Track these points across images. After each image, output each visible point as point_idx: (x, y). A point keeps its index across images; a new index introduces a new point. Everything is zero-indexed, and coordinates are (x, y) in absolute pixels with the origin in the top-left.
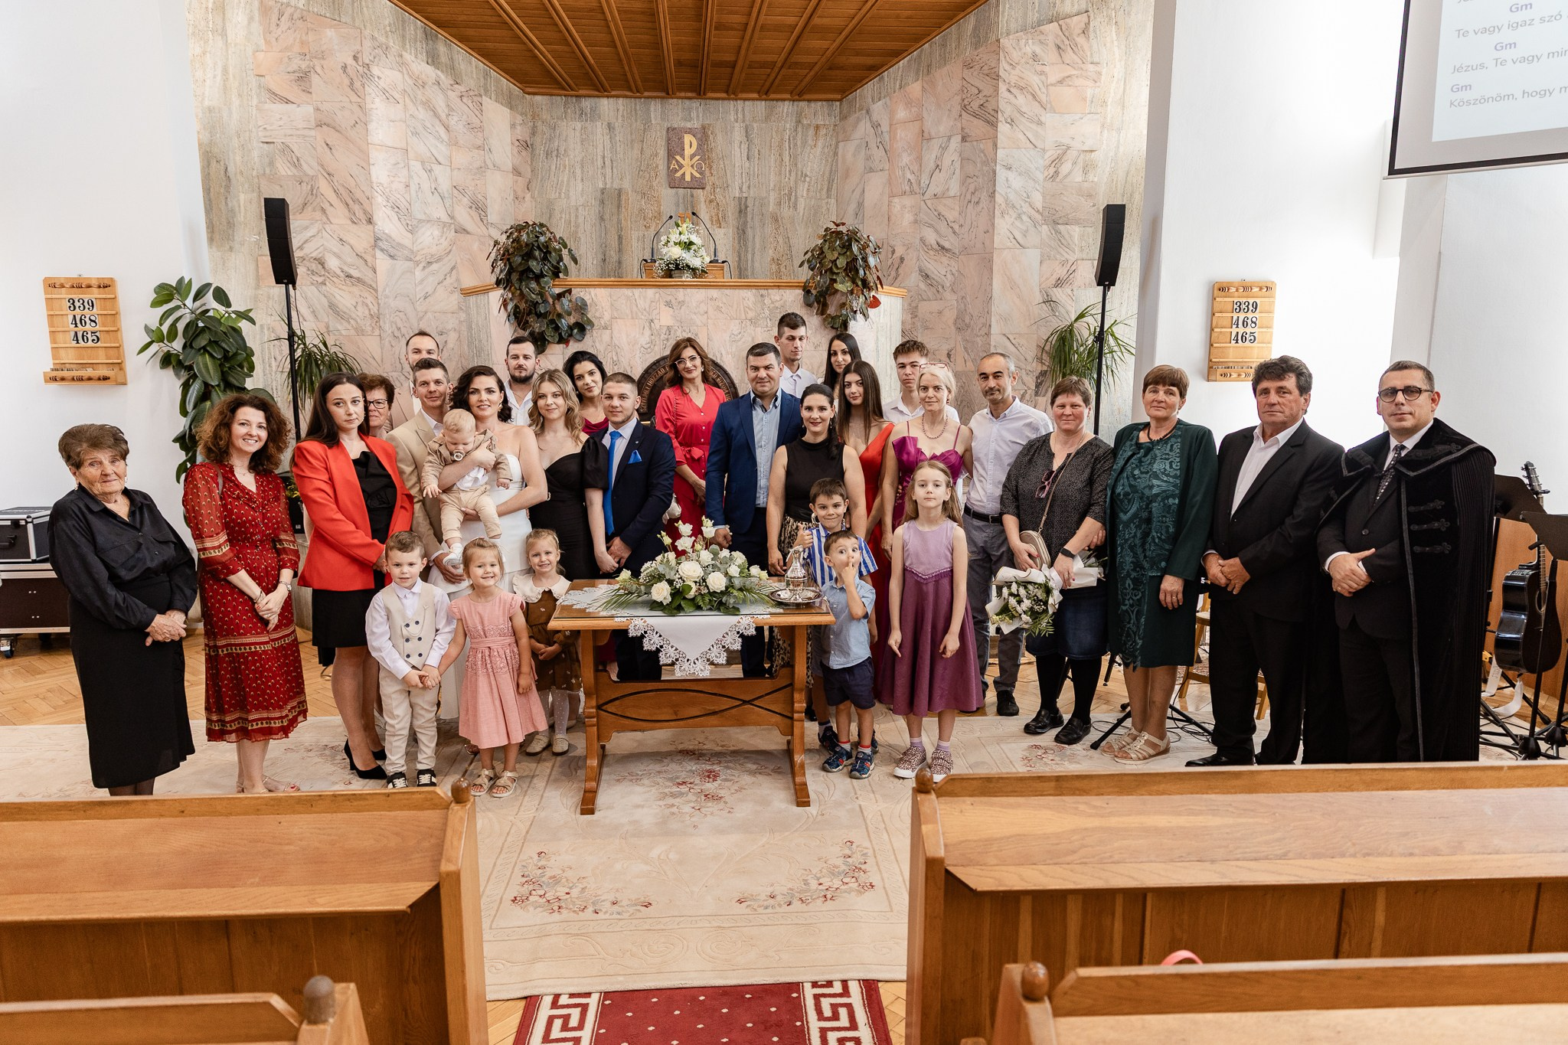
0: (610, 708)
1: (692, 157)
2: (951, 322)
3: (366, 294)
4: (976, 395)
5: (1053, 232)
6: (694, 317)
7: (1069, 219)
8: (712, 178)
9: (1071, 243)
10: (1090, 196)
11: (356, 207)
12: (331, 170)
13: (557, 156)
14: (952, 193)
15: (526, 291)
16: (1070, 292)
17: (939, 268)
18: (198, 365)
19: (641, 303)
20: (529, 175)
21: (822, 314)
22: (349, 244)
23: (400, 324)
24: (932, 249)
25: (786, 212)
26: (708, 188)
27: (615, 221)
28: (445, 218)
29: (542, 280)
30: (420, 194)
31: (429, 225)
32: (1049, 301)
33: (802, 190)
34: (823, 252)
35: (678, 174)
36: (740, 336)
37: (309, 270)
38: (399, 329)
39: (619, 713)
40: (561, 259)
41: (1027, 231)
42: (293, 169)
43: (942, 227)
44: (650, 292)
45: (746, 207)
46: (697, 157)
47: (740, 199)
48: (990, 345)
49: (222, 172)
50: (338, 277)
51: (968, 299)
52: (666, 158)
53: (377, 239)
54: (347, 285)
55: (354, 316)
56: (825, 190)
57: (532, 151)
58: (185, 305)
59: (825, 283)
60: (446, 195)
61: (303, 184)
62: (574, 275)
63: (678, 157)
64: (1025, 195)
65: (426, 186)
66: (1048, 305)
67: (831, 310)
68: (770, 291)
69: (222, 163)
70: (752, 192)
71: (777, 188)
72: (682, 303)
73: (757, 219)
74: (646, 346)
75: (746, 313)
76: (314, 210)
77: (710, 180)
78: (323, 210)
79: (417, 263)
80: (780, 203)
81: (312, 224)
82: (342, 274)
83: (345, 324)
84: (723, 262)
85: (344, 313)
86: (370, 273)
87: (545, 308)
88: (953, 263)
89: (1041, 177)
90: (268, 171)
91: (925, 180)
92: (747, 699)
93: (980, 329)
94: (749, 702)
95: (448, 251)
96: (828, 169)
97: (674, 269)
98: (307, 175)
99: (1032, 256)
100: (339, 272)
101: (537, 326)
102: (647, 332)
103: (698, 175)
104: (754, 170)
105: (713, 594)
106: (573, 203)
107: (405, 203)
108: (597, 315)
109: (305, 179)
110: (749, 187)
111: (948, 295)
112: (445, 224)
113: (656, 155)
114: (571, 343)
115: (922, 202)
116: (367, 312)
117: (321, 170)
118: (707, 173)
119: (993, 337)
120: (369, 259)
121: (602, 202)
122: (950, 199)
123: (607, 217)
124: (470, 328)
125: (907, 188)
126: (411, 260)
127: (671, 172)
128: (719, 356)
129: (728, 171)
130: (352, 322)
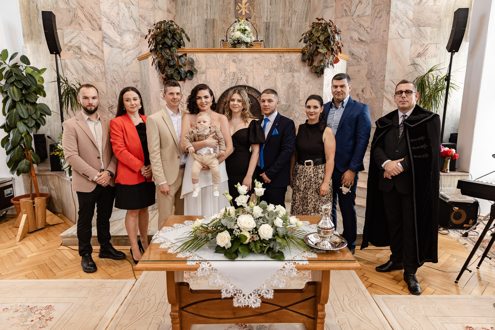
0: (189, 309)
1: (246, 3)
2: (364, 75)
3: (99, 63)
4: (376, 109)
5: (418, 31)
6: (247, 67)
7: (426, 24)
8: (254, 13)
9: (426, 35)
10: (437, 12)
11: (94, 23)
12: (82, 5)
13: (187, 5)
14: (367, 14)
15: (163, 53)
16: (424, 60)
17: (359, 50)
18: (10, 90)
19: (221, 61)
20: (174, 13)
21: (311, 65)
22: (91, 40)
23: (115, 77)
24: (356, 41)
25: (287, 28)
26: (253, 18)
27: (212, 33)
28: (136, 30)
29: (172, 48)
30: (124, 18)
31: (129, 32)
32: (414, 64)
33: (294, 18)
34: (312, 34)
35: (239, 12)
36: (269, 77)
37: (74, 52)
38: (115, 79)
39: (196, 313)
40: (182, 39)
41: (405, 30)
42: (66, 5)
43: (362, 31)
44: (225, 55)
45: (269, 26)
46: (248, 4)
47: (266, 23)
48: (384, 85)
49: (35, 7)
50: (87, 55)
51: (374, 64)
52: (234, 4)
53: (104, 38)
54: (91, 59)
55: (94, 73)
56: (305, 18)
57: (176, 2)
58: (5, 63)
59: (313, 48)
60: (137, 19)
61: (71, 12)
62: (188, 46)
63: (239, 4)
64: (405, 12)
65: (127, 14)
66: (413, 66)
67: (315, 64)
68: (284, 54)
69: (35, 3)
70: (272, 19)
71: (283, 18)
72: (240, 60)
73: (274, 32)
74: (223, 82)
75: (272, 65)
76: (76, 24)
77: (253, 15)
78: (80, 24)
79: (123, 50)
80: (284, 25)
81: (75, 31)
82: (88, 54)
83: (91, 76)
84: (261, 41)
85: (90, 71)
86: (101, 53)
87: (174, 62)
88: (366, 47)
89: (413, 3)
90: (55, 7)
91: (353, 8)
92: (284, 305)
93: (379, 78)
94: (286, 308)
95: (137, 45)
96: (306, 8)
97: (237, 43)
98: (72, 8)
99: (407, 42)
100: (87, 53)
101: (170, 71)
102: (223, 75)
103: (248, 12)
104: (273, 10)
105: (263, 241)
106: (193, 26)
107: (117, 22)
108: (199, 66)
109: (72, 10)
110: (271, 17)
111: (363, 63)
112: (136, 33)
113: (230, 3)
114: (186, 81)
115: (352, 20)
116: (100, 71)
117: (78, 5)
118: (252, 11)
119: (386, 82)
120: (100, 46)
121: (206, 25)
122: (366, 17)
123: (208, 32)
124: (141, 75)
125: (344, 14)
126: (120, 48)
127: (236, 11)
128: (258, 87)
129: (261, 10)
130: (93, 75)
